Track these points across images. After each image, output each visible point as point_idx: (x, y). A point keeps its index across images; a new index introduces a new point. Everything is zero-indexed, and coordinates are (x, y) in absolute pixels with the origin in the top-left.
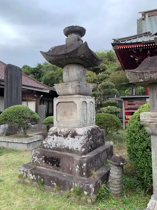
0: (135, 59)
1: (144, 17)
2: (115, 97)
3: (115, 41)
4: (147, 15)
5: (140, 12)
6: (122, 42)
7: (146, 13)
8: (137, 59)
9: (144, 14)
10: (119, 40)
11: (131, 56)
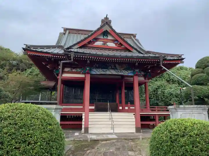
0: (47, 66)
1: (65, 33)
2: (40, 100)
3: (26, 46)
4: (68, 32)
5: (63, 27)
6: (34, 48)
7: (67, 29)
8: (49, 66)
9: (66, 30)
10: (30, 46)
11: (43, 63)
